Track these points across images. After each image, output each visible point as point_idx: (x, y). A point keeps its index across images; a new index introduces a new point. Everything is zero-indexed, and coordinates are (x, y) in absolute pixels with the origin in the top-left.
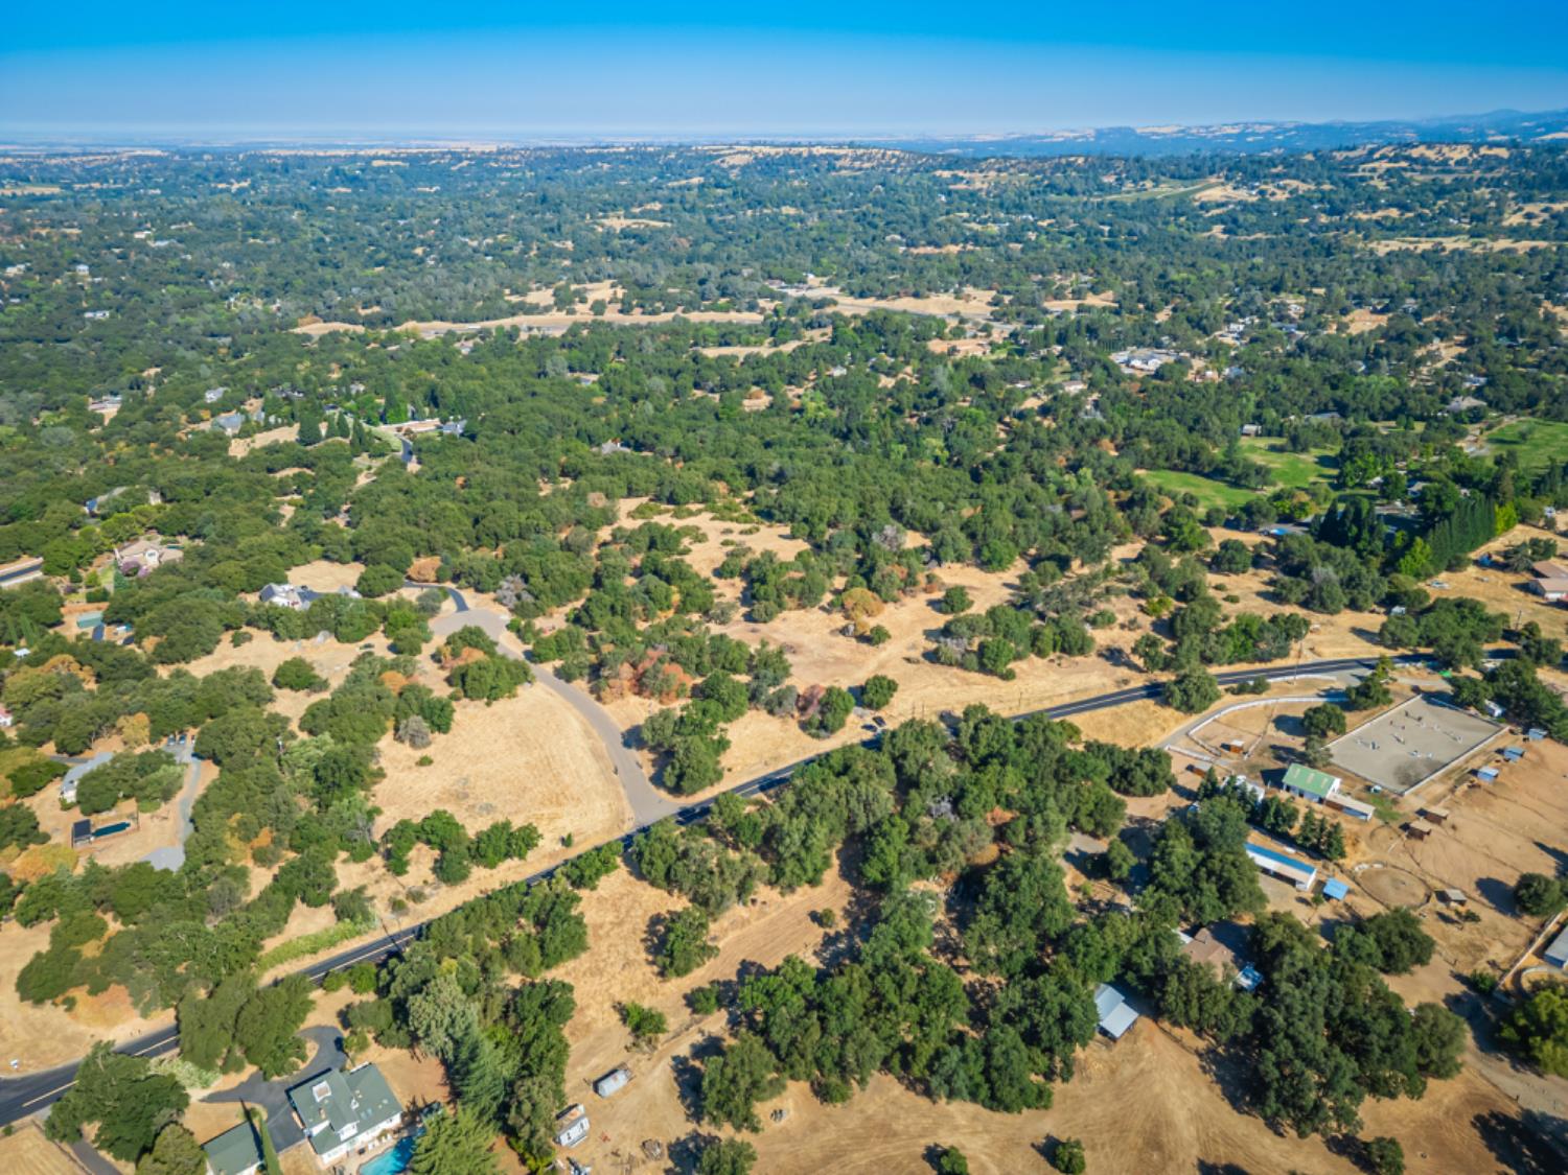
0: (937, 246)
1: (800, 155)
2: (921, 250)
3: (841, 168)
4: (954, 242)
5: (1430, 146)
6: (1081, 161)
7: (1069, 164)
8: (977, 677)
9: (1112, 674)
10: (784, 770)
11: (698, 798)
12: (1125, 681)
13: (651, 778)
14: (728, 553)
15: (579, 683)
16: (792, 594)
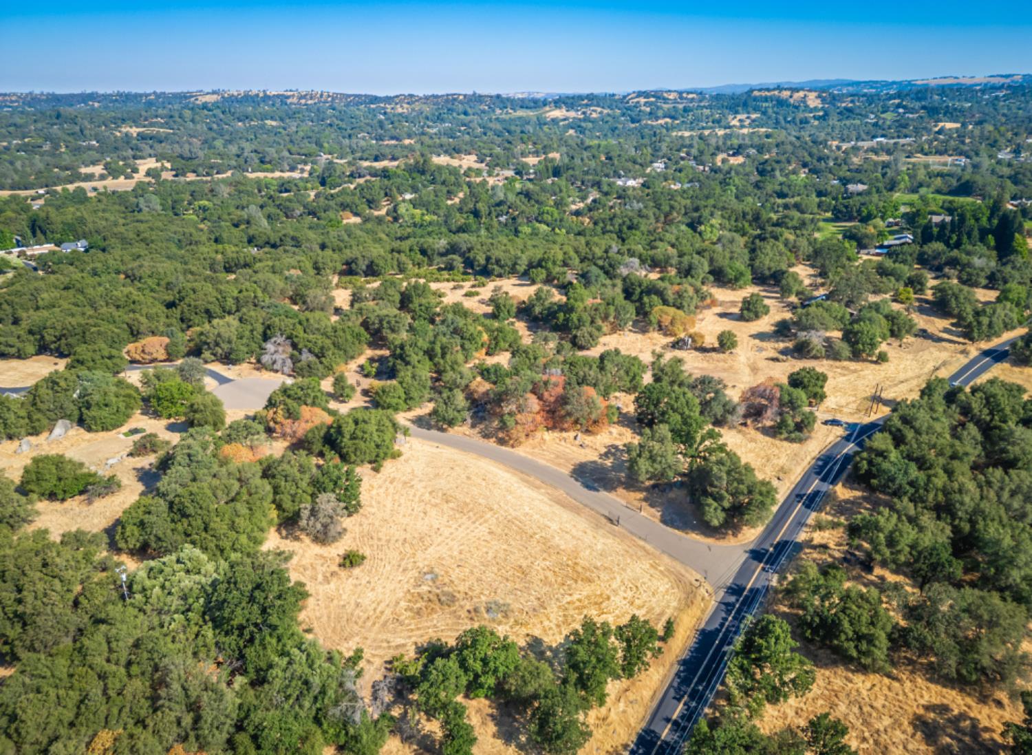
0: (398, 140)
2: (385, 143)
3: (292, 104)
4: (410, 137)
6: (461, 98)
8: (853, 365)
9: (945, 349)
10: (805, 480)
11: (751, 535)
12: (964, 352)
13: (664, 521)
14: (482, 302)
15: (463, 431)
16: (605, 318)
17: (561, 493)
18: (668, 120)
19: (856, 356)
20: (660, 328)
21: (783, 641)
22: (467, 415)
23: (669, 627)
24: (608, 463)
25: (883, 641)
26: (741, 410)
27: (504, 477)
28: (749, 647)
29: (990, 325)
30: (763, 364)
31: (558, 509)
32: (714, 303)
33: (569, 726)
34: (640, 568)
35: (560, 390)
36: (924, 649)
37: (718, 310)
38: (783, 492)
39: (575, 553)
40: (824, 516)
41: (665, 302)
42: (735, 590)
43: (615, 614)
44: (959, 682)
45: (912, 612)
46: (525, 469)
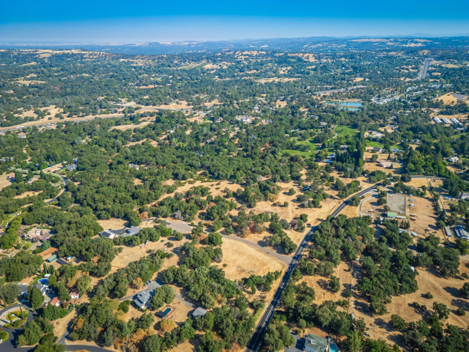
0: (146, 85)
1: (69, 53)
2: (141, 87)
3: (85, 58)
4: (151, 84)
5: (248, 51)
6: (165, 56)
7: (163, 57)
8: (314, 209)
9: (335, 202)
10: (303, 242)
11: (293, 254)
12: (340, 203)
13: (277, 252)
14: (222, 191)
15: (233, 235)
16: (257, 198)
17: (257, 248)
18: (255, 71)
19: (315, 207)
20: (270, 200)
21: (298, 272)
22: (233, 231)
23: (281, 272)
24: (265, 240)
25: (313, 271)
26: (290, 225)
27: (245, 246)
28: (294, 273)
29: (346, 194)
30: (295, 210)
31: (258, 252)
32: (282, 189)
33: (269, 287)
34: (274, 262)
35: (253, 225)
36: (319, 271)
37: (283, 191)
38: (298, 244)
39: (263, 261)
40: (306, 249)
41: (271, 192)
42: (291, 265)
43: (272, 270)
44: (324, 276)
45: (318, 266)
46: (248, 243)
